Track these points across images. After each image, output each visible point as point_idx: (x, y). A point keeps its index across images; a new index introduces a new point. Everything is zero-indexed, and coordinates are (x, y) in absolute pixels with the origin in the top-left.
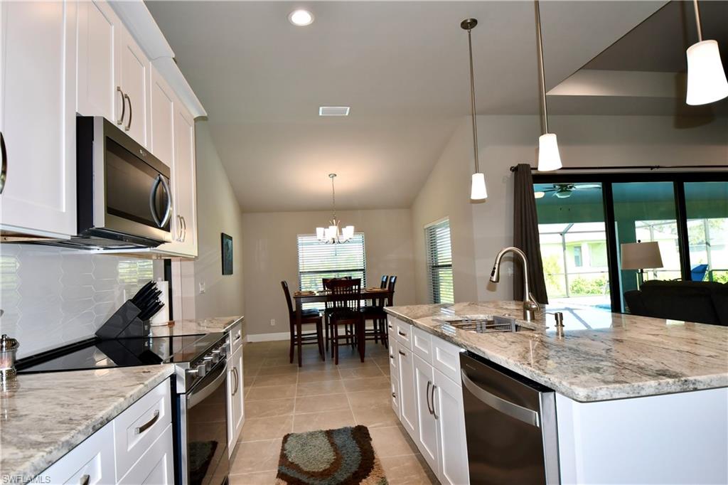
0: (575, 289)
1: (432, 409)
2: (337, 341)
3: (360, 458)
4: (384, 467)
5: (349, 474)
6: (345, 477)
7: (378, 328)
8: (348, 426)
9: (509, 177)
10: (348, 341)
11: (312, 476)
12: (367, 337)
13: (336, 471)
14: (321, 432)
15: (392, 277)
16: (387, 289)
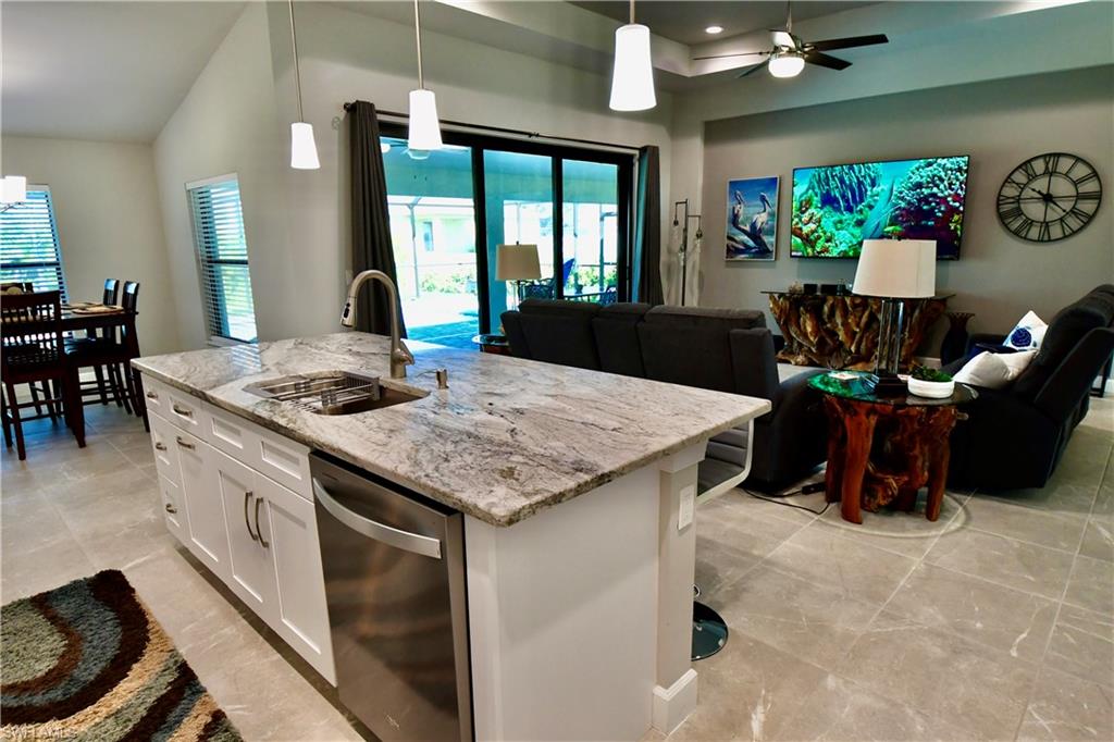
0: (426, 285)
1: (255, 532)
2: (16, 413)
3: (119, 629)
4: (169, 631)
5: (104, 664)
6: (97, 670)
7: (106, 377)
8: (81, 578)
9: (342, 118)
10: (39, 410)
11: (25, 690)
12: (85, 399)
13: (75, 666)
14: (21, 602)
15: (128, 283)
16: (119, 307)
